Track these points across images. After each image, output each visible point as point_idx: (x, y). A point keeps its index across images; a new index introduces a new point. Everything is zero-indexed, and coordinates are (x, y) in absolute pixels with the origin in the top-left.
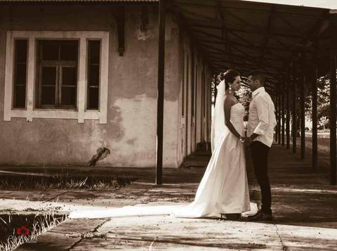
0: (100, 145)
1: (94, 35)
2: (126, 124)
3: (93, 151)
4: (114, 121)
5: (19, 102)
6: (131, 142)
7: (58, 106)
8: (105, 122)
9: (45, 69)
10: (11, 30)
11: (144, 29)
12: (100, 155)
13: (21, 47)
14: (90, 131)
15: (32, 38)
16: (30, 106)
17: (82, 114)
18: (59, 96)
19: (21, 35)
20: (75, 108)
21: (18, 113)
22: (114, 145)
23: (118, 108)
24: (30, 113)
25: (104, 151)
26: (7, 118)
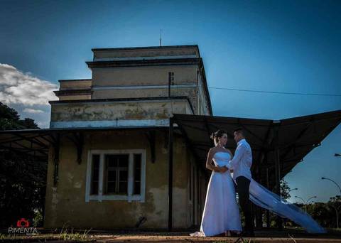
0: (140, 215)
1: (138, 151)
2: (156, 203)
3: (137, 218)
4: (148, 201)
5: (94, 191)
6: (159, 213)
7: (117, 194)
8: (143, 201)
9: (110, 172)
10: (91, 149)
11: (165, 147)
12: (141, 221)
13: (96, 159)
14: (135, 208)
15: (102, 153)
16: (100, 193)
17: (131, 198)
18: (117, 186)
19: (96, 152)
20: (127, 195)
21: (93, 198)
22: (149, 215)
23: (151, 193)
24: (101, 197)
25: (144, 219)
26: (87, 201)
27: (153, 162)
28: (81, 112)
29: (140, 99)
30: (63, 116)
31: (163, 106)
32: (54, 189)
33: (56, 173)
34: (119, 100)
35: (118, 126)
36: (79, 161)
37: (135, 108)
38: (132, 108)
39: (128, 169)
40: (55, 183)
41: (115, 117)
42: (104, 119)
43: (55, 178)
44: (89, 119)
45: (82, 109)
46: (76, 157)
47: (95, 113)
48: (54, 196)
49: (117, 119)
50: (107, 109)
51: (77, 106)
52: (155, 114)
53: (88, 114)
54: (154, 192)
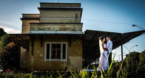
0: (65, 66)
1: (64, 43)
2: (71, 62)
4: (69, 61)
5: (48, 57)
6: (72, 66)
7: (56, 58)
8: (67, 61)
9: (53, 50)
10: (46, 42)
11: (75, 42)
13: (48, 45)
14: (63, 64)
15: (51, 43)
16: (50, 58)
17: (62, 60)
18: (56, 56)
19: (48, 43)
20: (60, 59)
21: (47, 60)
22: (69, 66)
24: (50, 60)
25: (66, 68)
26: (45, 61)
27: (70, 47)
28: (42, 28)
29: (65, 23)
30: (35, 29)
31: (74, 26)
32: (32, 56)
33: (33, 51)
34: (57, 23)
35: (57, 33)
36: (42, 46)
37: (63, 27)
38: (62, 27)
39: (60, 49)
40: (32, 54)
41: (55, 29)
42: (51, 31)
43: (32, 52)
44: (45, 30)
45: (42, 26)
46: (40, 45)
47: (48, 28)
48: (32, 59)
49: (56, 31)
50: (52, 27)
51: (40, 25)
52: (71, 29)
53: (45, 28)
54: (71, 58)
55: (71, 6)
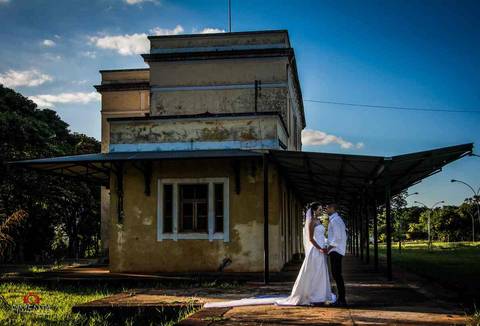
0: (224, 257)
1: (219, 180)
2: (242, 242)
3: (220, 260)
4: (234, 240)
5: (168, 229)
6: (246, 254)
7: (195, 231)
8: (228, 240)
9: (185, 205)
10: (161, 178)
11: (253, 176)
12: (225, 264)
13: (168, 189)
14: (218, 247)
15: (176, 183)
16: (175, 231)
17: (212, 236)
18: (195, 222)
19: (167, 181)
20: (208, 232)
21: (167, 236)
22: (235, 256)
23: (235, 231)
24: (175, 236)
25: (228, 261)
26: (160, 240)
27: (238, 193)
28: (147, 132)
29: (220, 115)
30: (124, 136)
31: (249, 124)
32: (120, 226)
33: (120, 207)
34: (193, 116)
35: (194, 148)
36: (148, 192)
37: (214, 126)
38: (210, 127)
39: (207, 201)
40: (120, 219)
41: (189, 137)
42: (176, 141)
43: (119, 213)
44: (155, 141)
45: (148, 128)
46: (143, 187)
47: (164, 133)
48: (120, 234)
49: (192, 141)
50: (178, 128)
51: (142, 124)
52: (239, 134)
53: (155, 134)
54: (240, 228)
55: (254, 40)
